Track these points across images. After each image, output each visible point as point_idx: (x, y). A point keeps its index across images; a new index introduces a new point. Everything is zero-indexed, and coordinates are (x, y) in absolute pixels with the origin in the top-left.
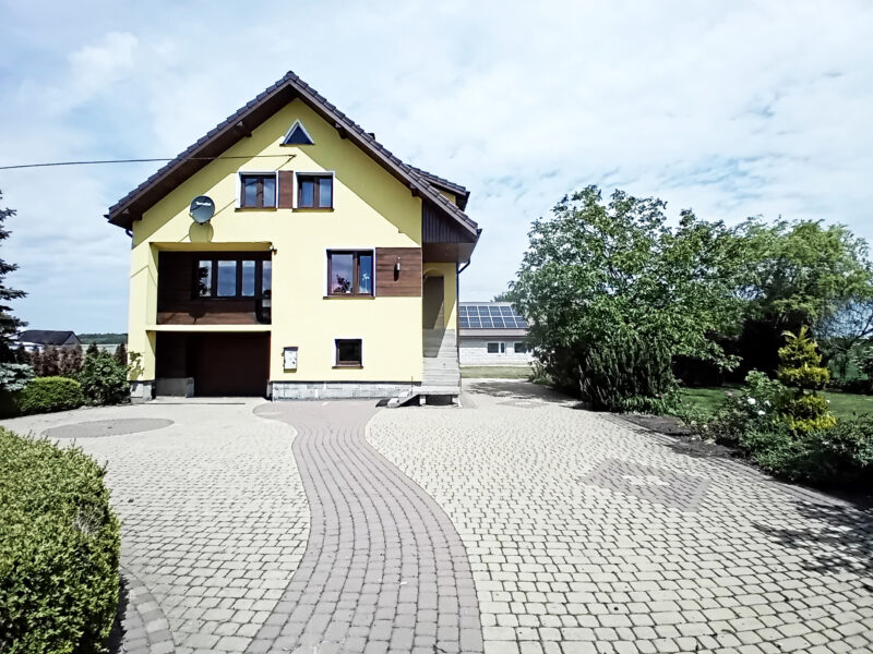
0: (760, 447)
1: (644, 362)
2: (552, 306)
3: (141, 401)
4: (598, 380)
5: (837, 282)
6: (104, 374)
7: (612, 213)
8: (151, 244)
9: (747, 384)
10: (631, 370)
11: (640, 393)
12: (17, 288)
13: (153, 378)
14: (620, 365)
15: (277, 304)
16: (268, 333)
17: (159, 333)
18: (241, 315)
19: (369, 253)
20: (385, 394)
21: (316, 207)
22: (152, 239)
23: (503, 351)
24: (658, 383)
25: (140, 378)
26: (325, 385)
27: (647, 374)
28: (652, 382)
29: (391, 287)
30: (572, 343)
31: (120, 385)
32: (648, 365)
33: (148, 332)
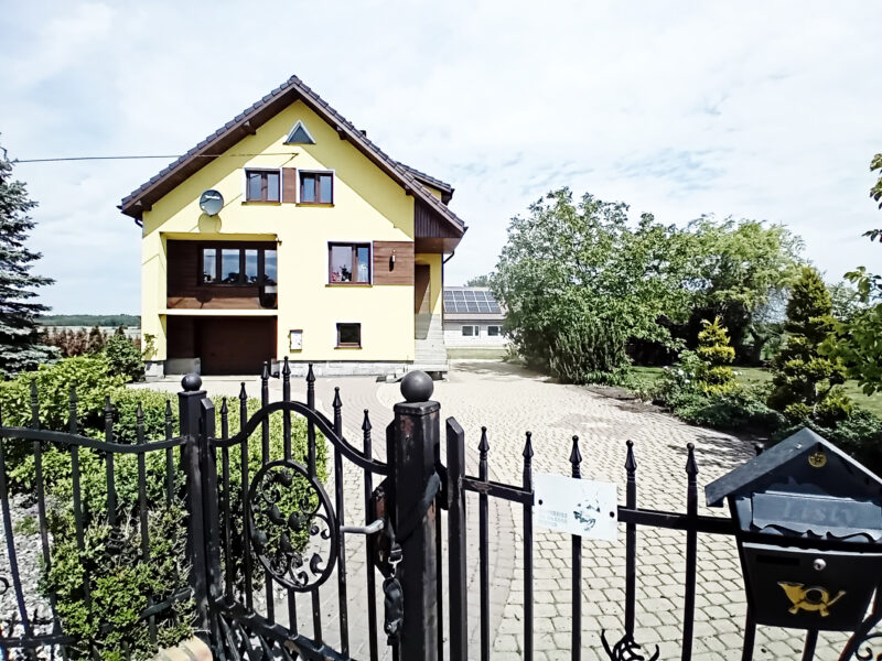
0: (681, 404)
1: (602, 343)
2: (527, 295)
3: (156, 379)
4: (565, 358)
5: (770, 275)
6: (123, 354)
7: (581, 212)
8: (161, 233)
9: (680, 361)
10: (591, 350)
11: (599, 369)
12: (46, 276)
13: (165, 358)
14: (583, 346)
15: (283, 291)
16: (275, 317)
17: (169, 317)
18: (245, 300)
19: (367, 245)
20: (382, 372)
21: (317, 202)
22: (162, 229)
23: (477, 334)
24: (613, 361)
25: (154, 358)
26: (327, 364)
27: (604, 353)
28: (608, 359)
29: (387, 277)
30: (544, 327)
31: (136, 365)
32: (605, 346)
33: (160, 316)
